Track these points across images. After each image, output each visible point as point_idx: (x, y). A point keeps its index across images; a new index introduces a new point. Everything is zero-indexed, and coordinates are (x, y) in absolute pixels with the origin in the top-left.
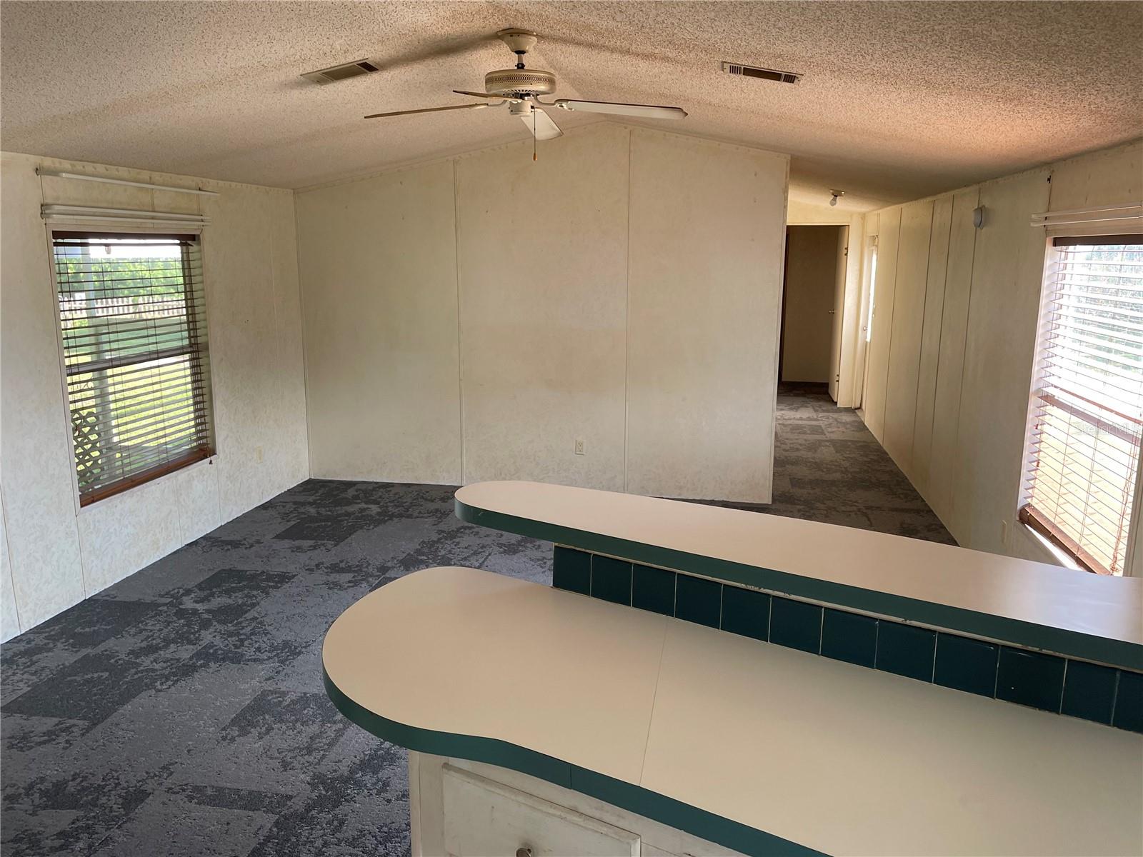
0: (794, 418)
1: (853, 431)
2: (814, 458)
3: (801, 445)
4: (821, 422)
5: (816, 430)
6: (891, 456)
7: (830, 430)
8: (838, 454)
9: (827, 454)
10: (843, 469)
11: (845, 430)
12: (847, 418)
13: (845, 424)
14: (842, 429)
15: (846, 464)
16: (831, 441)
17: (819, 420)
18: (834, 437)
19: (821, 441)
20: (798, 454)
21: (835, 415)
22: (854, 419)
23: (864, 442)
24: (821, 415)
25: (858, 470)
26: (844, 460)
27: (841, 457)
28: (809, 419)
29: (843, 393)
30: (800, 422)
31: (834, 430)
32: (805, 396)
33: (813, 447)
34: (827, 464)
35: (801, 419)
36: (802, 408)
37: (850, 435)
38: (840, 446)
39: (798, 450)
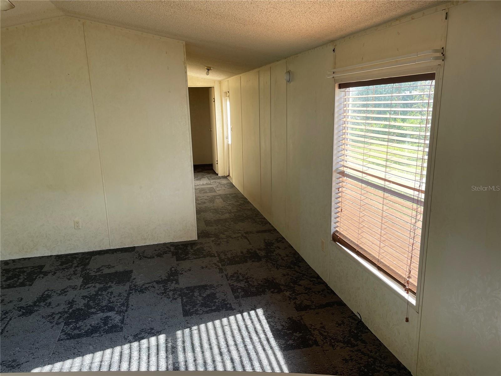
0: (200, 185)
1: (229, 188)
2: (213, 207)
3: (206, 200)
4: (213, 185)
5: (212, 190)
6: (249, 200)
7: (218, 189)
8: (225, 203)
9: (219, 203)
10: (229, 211)
11: (225, 188)
12: (224, 181)
13: (224, 185)
14: (223, 188)
15: (230, 208)
16: (220, 195)
17: (211, 184)
18: (220, 192)
19: (215, 196)
20: (205, 205)
21: (218, 181)
22: (228, 182)
23: (235, 194)
24: (212, 181)
25: (236, 210)
26: (228, 206)
27: (226, 204)
28: (207, 184)
29: (220, 169)
30: (203, 187)
31: (219, 189)
32: (203, 172)
33: (212, 200)
34: (221, 209)
35: (203, 185)
36: (203, 179)
37: (228, 191)
38: (225, 197)
39: (205, 203)
